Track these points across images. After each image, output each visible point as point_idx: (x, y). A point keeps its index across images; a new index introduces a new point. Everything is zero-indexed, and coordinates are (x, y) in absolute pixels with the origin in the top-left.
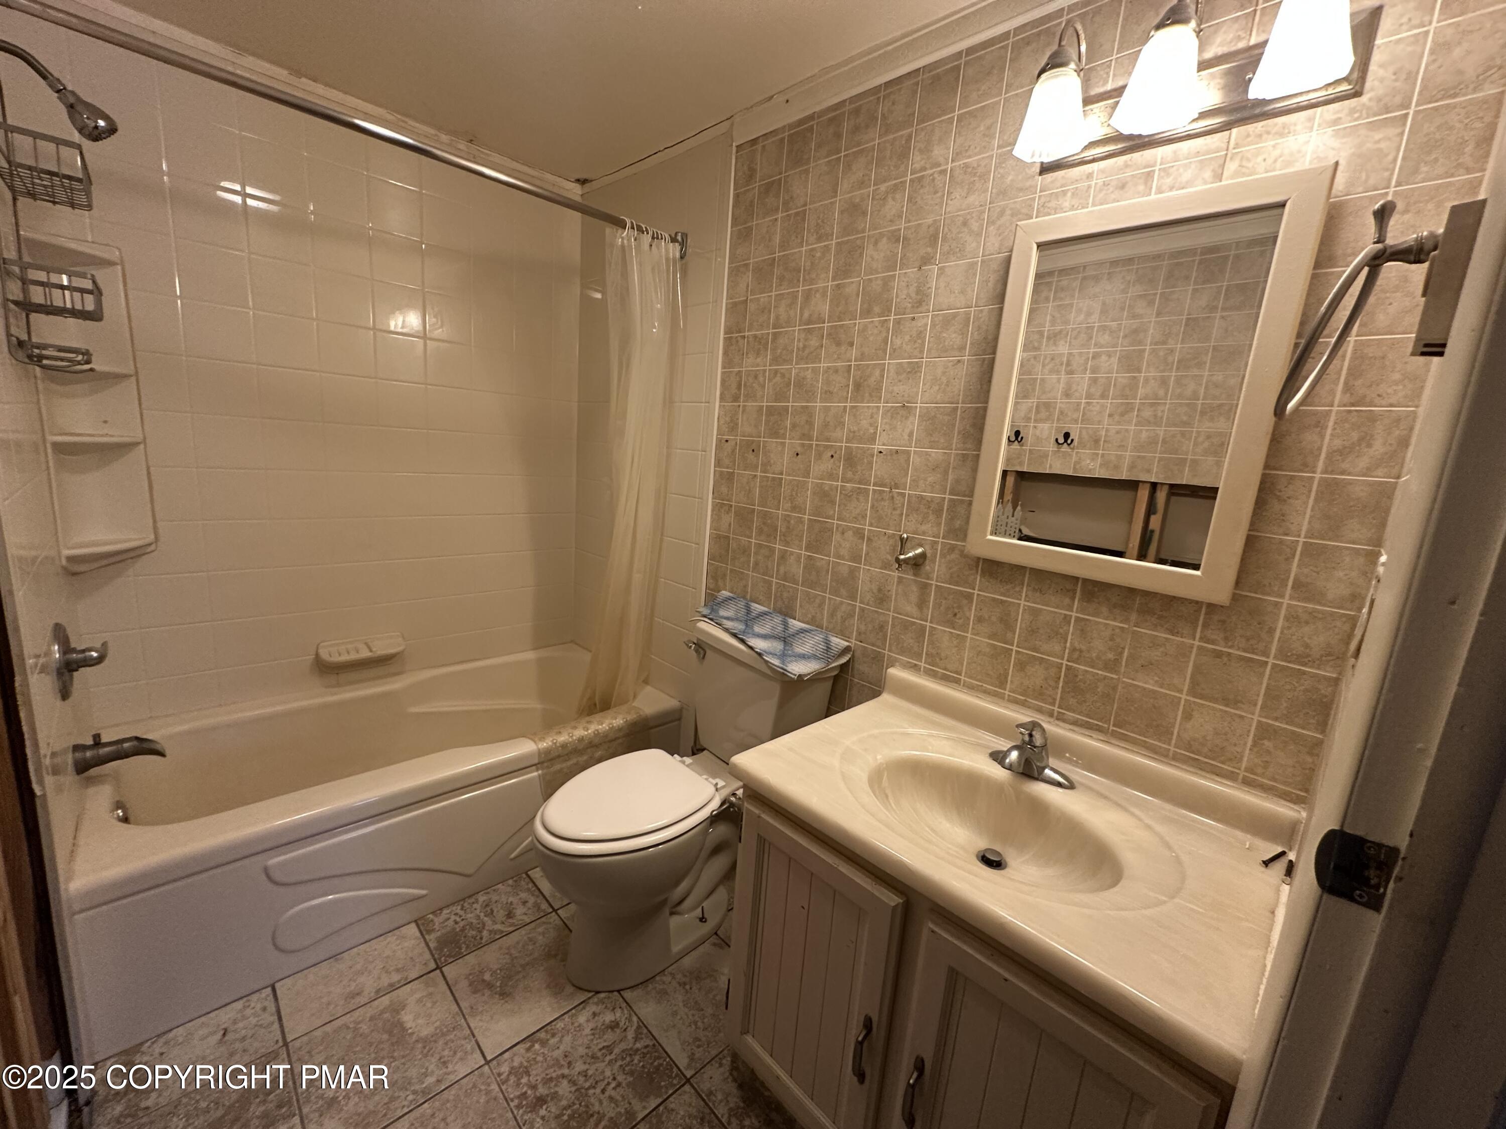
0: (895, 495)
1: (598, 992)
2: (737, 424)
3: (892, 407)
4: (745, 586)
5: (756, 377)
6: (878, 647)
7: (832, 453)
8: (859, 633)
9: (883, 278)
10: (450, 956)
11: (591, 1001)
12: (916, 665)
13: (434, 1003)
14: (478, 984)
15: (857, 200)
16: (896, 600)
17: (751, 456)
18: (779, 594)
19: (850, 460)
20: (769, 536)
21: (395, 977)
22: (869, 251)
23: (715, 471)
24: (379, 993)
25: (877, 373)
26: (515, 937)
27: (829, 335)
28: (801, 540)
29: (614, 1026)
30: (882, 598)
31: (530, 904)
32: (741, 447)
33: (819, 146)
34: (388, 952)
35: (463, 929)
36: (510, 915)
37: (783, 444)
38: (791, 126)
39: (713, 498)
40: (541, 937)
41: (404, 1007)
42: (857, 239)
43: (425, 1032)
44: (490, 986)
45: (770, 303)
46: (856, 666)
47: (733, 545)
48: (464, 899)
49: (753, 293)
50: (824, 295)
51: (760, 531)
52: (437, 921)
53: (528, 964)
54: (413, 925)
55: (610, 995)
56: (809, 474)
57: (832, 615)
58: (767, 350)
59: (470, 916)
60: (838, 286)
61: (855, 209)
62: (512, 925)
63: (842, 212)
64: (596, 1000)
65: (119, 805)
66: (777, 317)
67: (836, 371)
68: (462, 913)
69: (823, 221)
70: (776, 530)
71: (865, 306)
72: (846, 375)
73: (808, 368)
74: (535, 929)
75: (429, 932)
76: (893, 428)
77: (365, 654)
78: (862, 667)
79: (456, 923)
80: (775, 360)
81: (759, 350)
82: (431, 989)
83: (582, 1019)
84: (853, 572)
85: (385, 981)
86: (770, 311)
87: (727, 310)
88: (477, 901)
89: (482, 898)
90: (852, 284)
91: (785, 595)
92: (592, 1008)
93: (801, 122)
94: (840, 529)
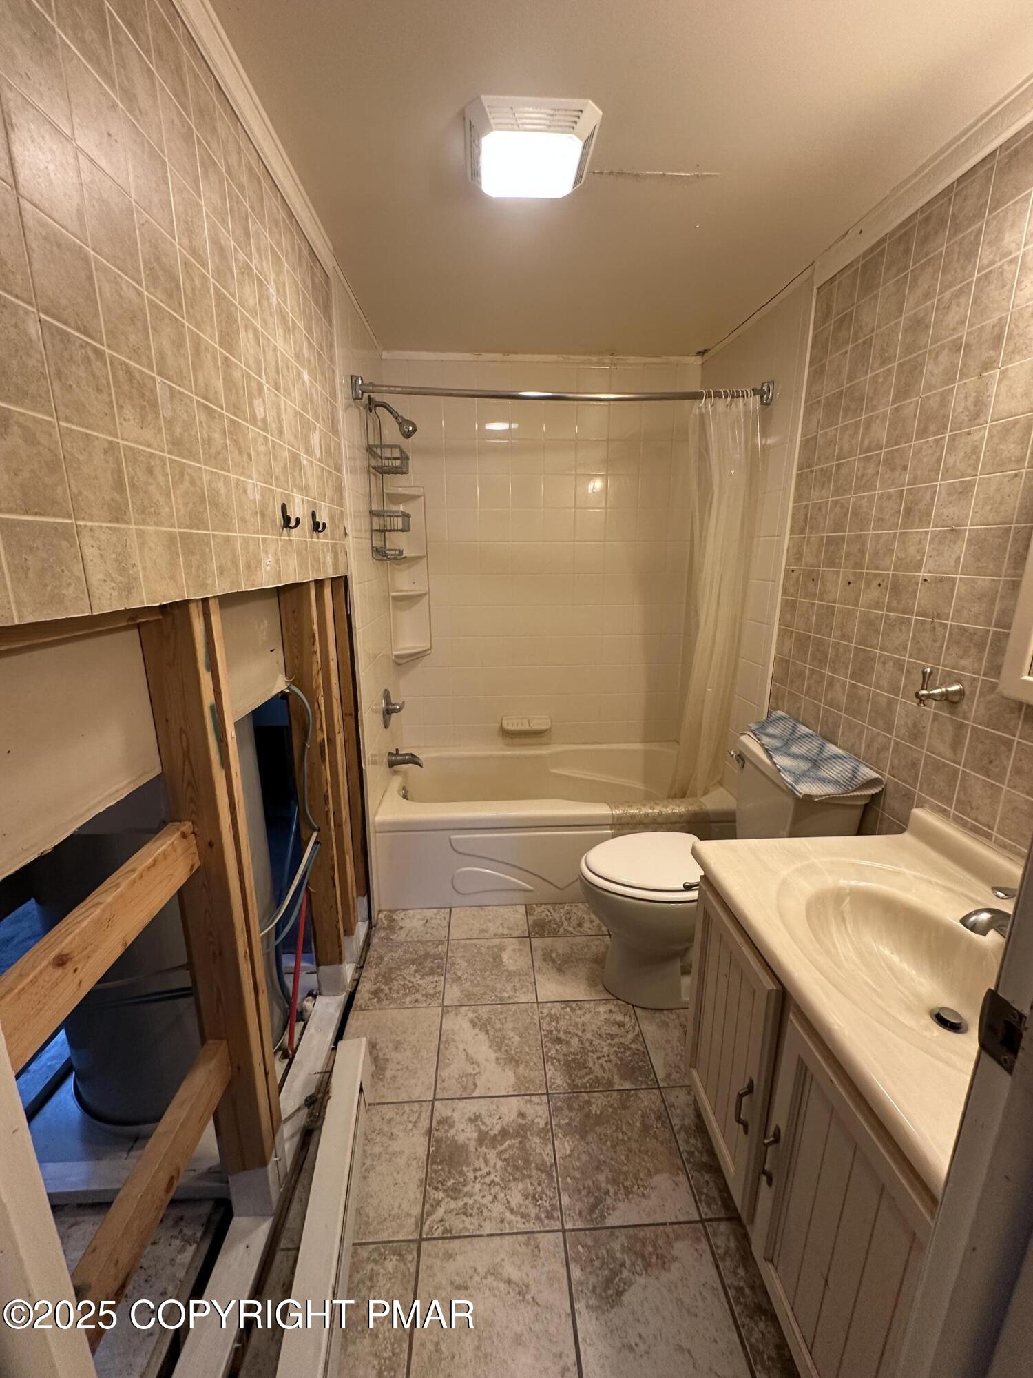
0: (937, 626)
1: (618, 999)
2: (802, 555)
3: (940, 531)
4: (799, 708)
5: (820, 509)
6: (909, 784)
7: (880, 581)
8: (892, 767)
9: (942, 393)
10: (537, 933)
11: (612, 1002)
12: (945, 810)
13: (520, 955)
14: (547, 957)
15: (921, 315)
16: (930, 737)
17: (811, 585)
18: (825, 719)
19: (896, 588)
20: (820, 662)
21: (506, 931)
22: (929, 366)
23: (782, 599)
24: (496, 936)
25: (928, 497)
26: (578, 940)
27: (886, 461)
28: (847, 668)
29: (621, 1025)
30: (915, 734)
31: (595, 924)
32: (804, 577)
33: (888, 268)
34: (506, 916)
35: (550, 921)
36: (580, 925)
37: (838, 572)
38: (865, 254)
39: (779, 624)
40: (594, 947)
41: (505, 950)
42: (918, 356)
43: (511, 968)
44: (553, 961)
45: (836, 436)
46: (888, 800)
47: (792, 668)
48: (557, 903)
49: (822, 429)
50: (884, 420)
51: (814, 658)
52: (538, 910)
53: (581, 959)
54: (524, 907)
55: (627, 1005)
56: (858, 602)
57: (869, 746)
58: (830, 481)
59: (556, 916)
60: (897, 409)
61: (918, 325)
62: (580, 932)
63: (906, 331)
64: (615, 1003)
65: (404, 788)
66: (841, 449)
67: (889, 497)
68: (552, 911)
69: (887, 345)
70: (827, 657)
71: (922, 426)
72: (898, 500)
73: (864, 497)
74: (592, 940)
75: (531, 914)
76: (940, 554)
77: (526, 727)
78: (892, 802)
79: (547, 916)
80: (837, 492)
81: (824, 483)
82: (522, 947)
83: (602, 1009)
84: (891, 703)
85: (500, 931)
86: (835, 445)
87: (801, 446)
88: (563, 908)
89: (567, 907)
90: (912, 404)
91: (830, 720)
92: (610, 1006)
93: (873, 249)
94: (882, 659)
